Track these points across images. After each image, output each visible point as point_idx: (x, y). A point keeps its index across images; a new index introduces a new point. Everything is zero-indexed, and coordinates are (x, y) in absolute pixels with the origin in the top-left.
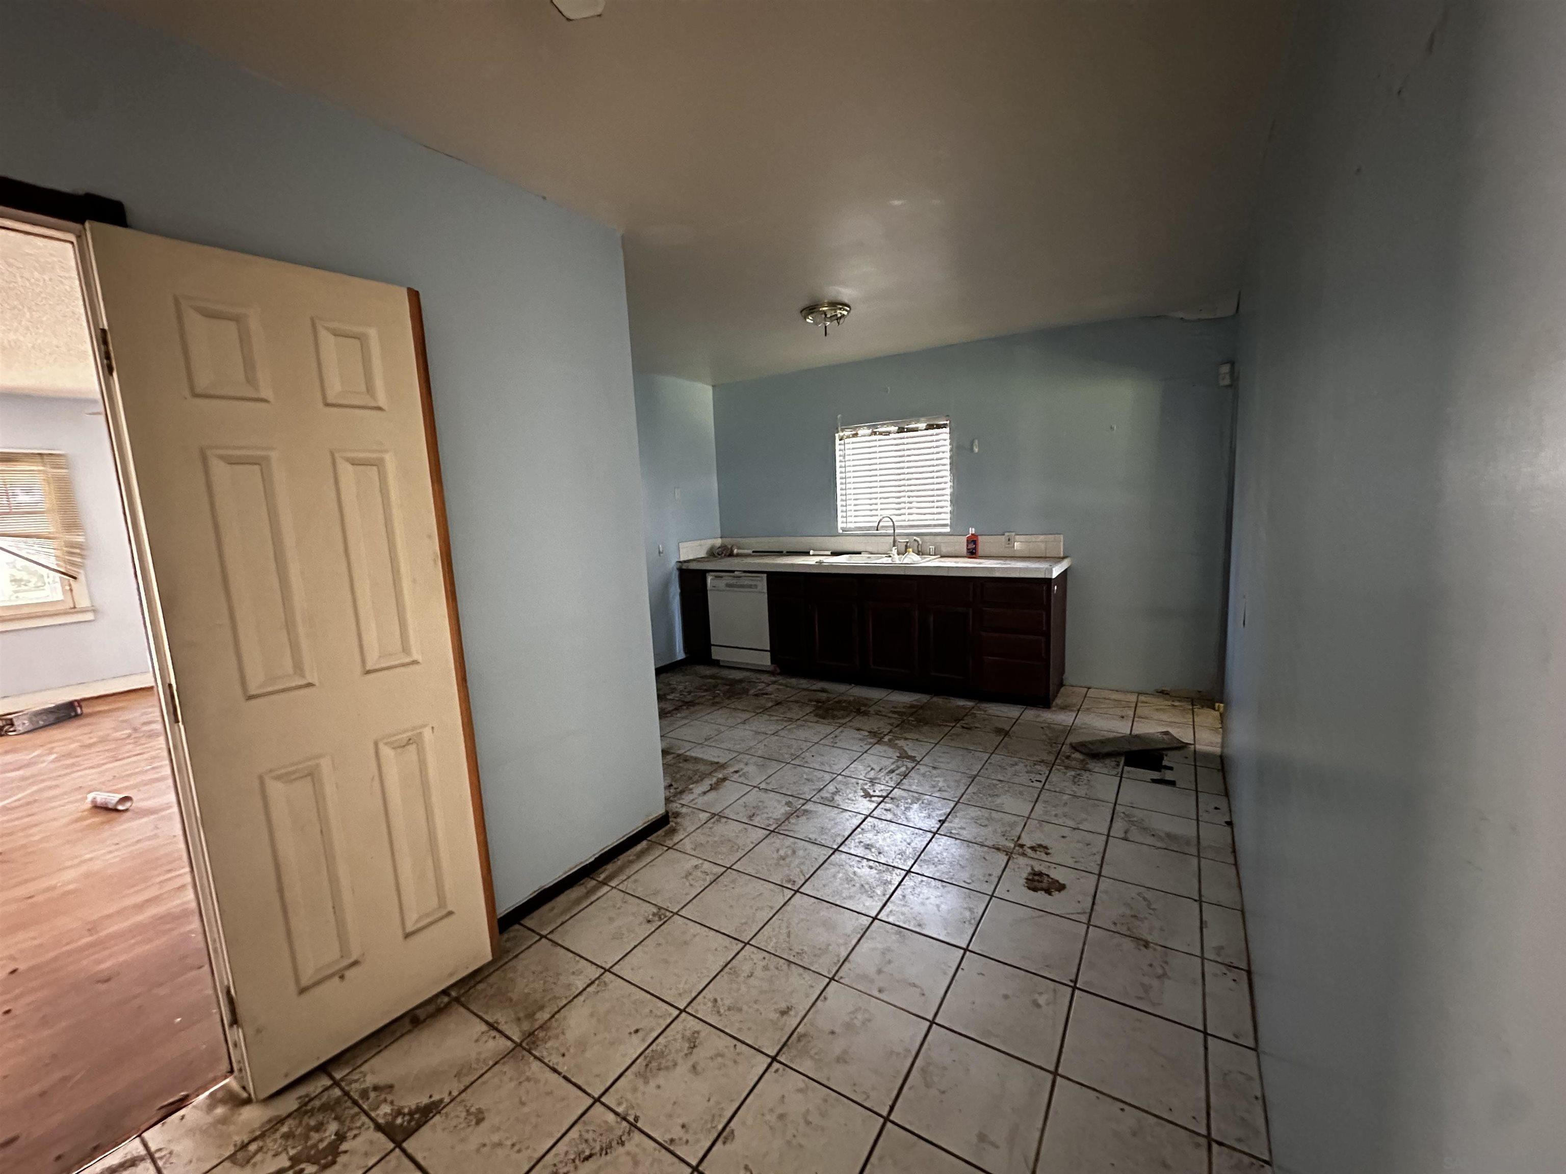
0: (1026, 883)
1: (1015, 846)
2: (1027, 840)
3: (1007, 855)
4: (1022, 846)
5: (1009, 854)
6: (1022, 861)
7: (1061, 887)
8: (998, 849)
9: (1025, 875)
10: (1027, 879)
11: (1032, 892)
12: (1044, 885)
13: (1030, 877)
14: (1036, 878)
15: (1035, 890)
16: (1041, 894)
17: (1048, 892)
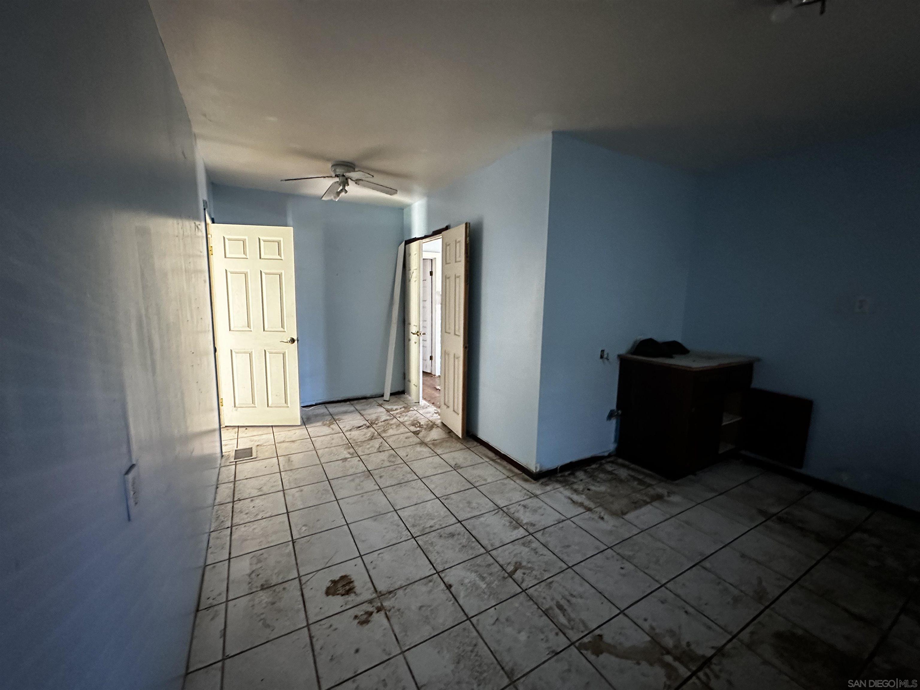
0: (351, 579)
1: (382, 605)
2: (379, 618)
3: (380, 592)
4: (379, 610)
5: (381, 595)
6: (368, 595)
7: (329, 592)
8: (390, 592)
9: (356, 584)
10: (352, 582)
11: (343, 574)
12: (339, 585)
13: (351, 585)
14: (347, 588)
15: (343, 578)
16: (337, 577)
17: (334, 582)
